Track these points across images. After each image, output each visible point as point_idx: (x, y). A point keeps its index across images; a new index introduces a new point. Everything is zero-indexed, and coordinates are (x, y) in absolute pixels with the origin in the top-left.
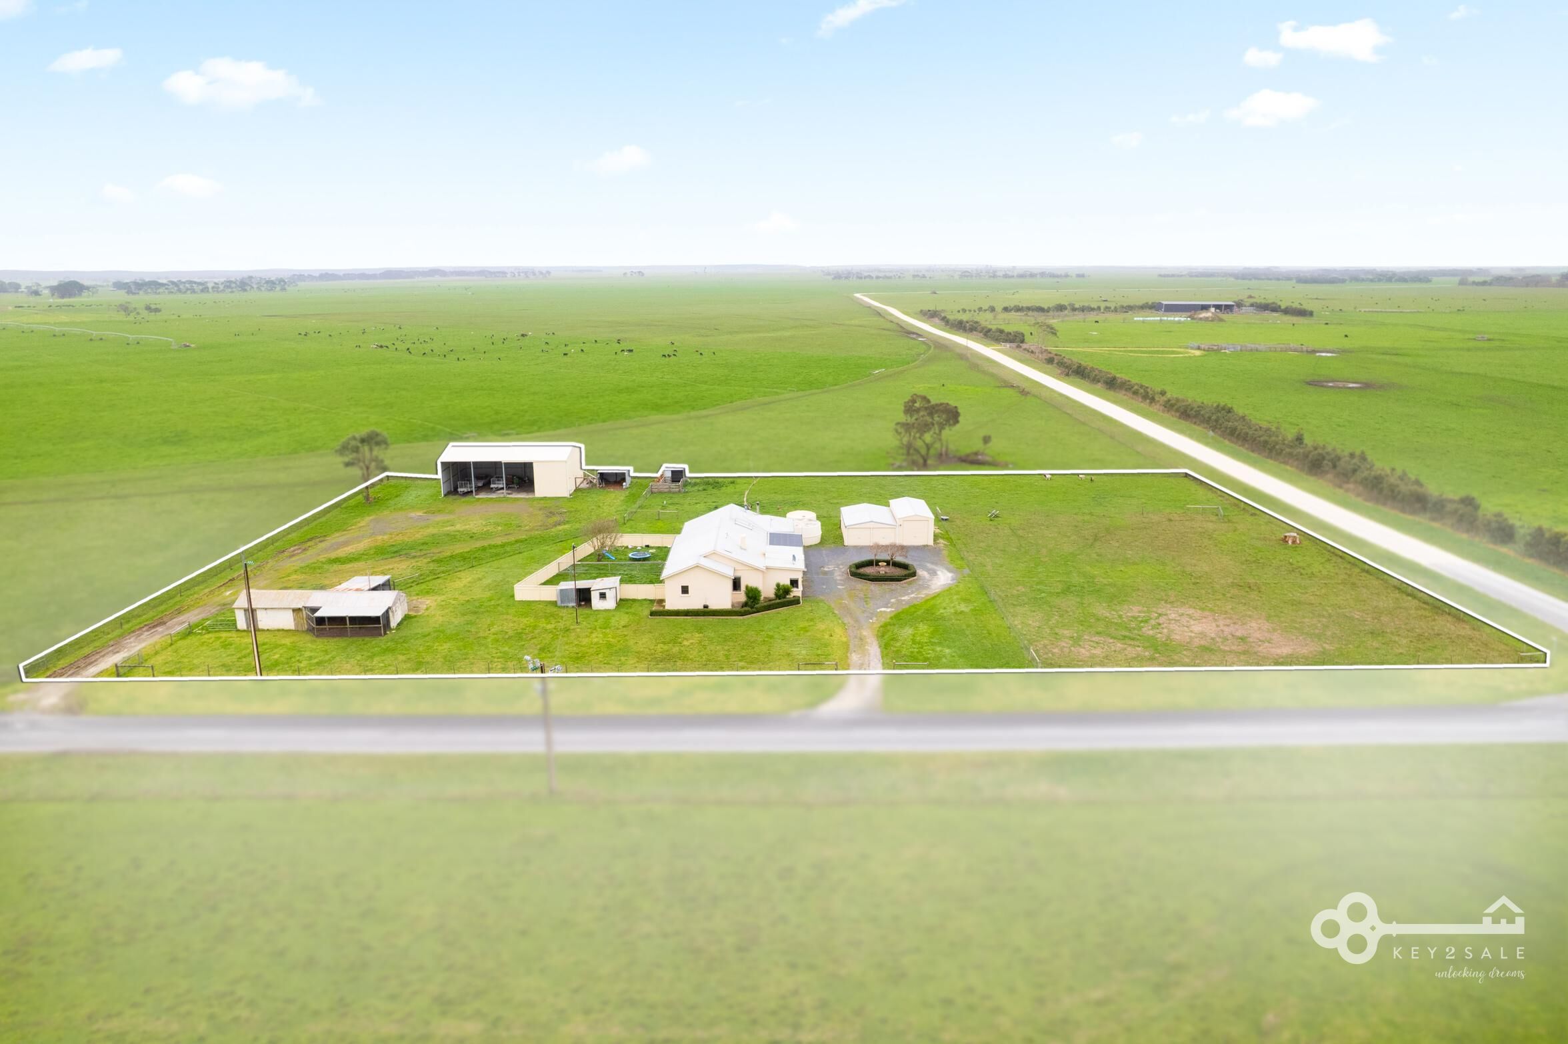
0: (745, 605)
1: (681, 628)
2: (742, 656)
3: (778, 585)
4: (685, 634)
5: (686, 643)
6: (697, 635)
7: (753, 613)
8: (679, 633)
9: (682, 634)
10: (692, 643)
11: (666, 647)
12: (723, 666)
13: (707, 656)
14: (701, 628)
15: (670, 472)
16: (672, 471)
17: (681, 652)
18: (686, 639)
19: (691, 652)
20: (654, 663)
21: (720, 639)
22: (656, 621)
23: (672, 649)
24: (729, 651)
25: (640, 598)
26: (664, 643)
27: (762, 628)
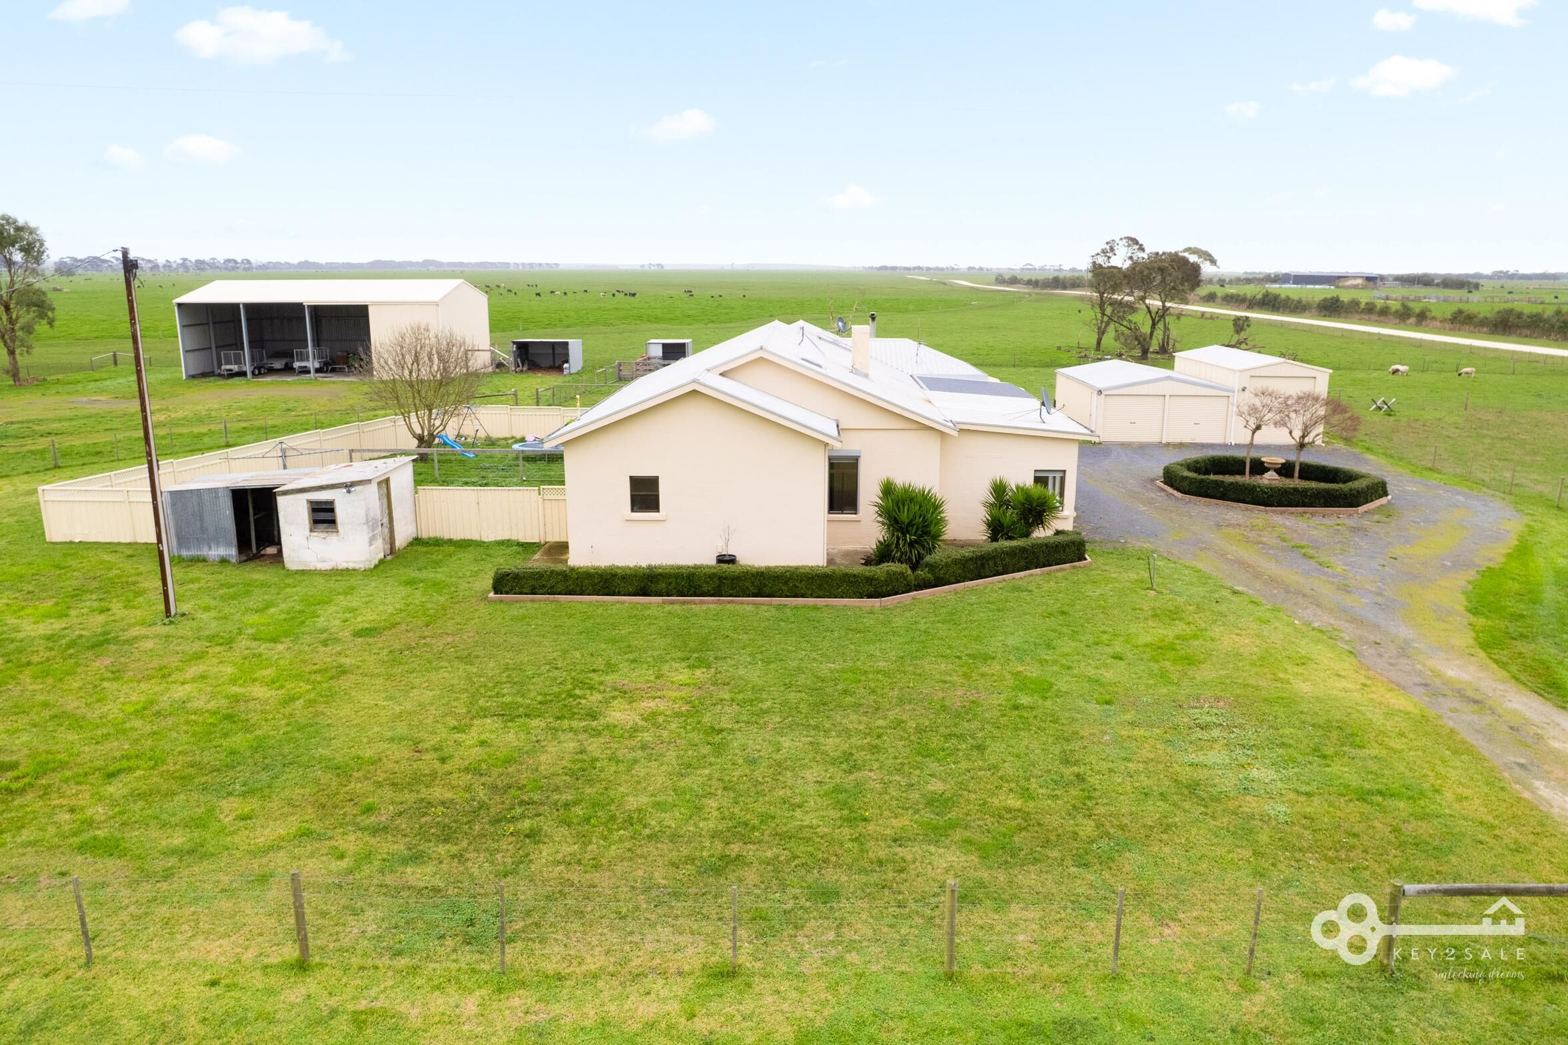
0: (883, 554)
1: (613, 641)
2: (935, 802)
3: (999, 489)
4: (624, 667)
5: (620, 714)
6: (683, 675)
7: (919, 587)
8: (599, 663)
9: (611, 668)
10: (651, 718)
11: (511, 738)
12: (832, 876)
13: (725, 800)
14: (704, 644)
15: (661, 346)
16: (664, 345)
17: (583, 770)
18: (623, 692)
19: (640, 771)
20: (400, 847)
21: (793, 697)
22: (515, 611)
23: (537, 746)
24: (849, 763)
25: (489, 536)
26: (507, 715)
27: (975, 647)
